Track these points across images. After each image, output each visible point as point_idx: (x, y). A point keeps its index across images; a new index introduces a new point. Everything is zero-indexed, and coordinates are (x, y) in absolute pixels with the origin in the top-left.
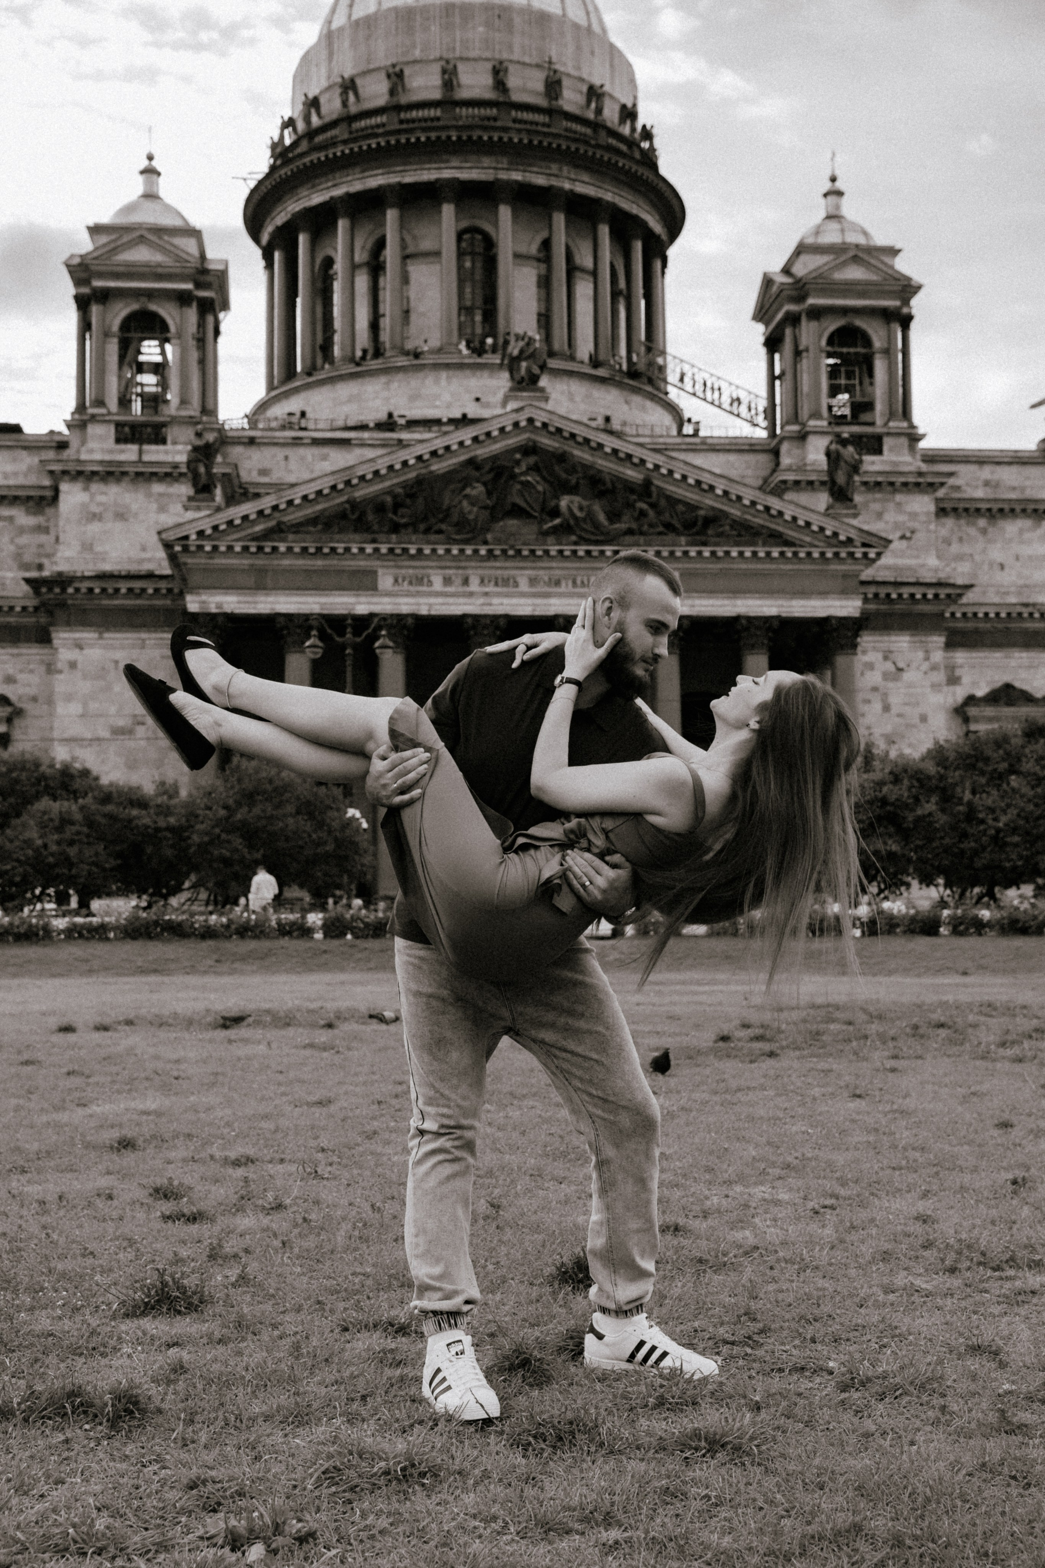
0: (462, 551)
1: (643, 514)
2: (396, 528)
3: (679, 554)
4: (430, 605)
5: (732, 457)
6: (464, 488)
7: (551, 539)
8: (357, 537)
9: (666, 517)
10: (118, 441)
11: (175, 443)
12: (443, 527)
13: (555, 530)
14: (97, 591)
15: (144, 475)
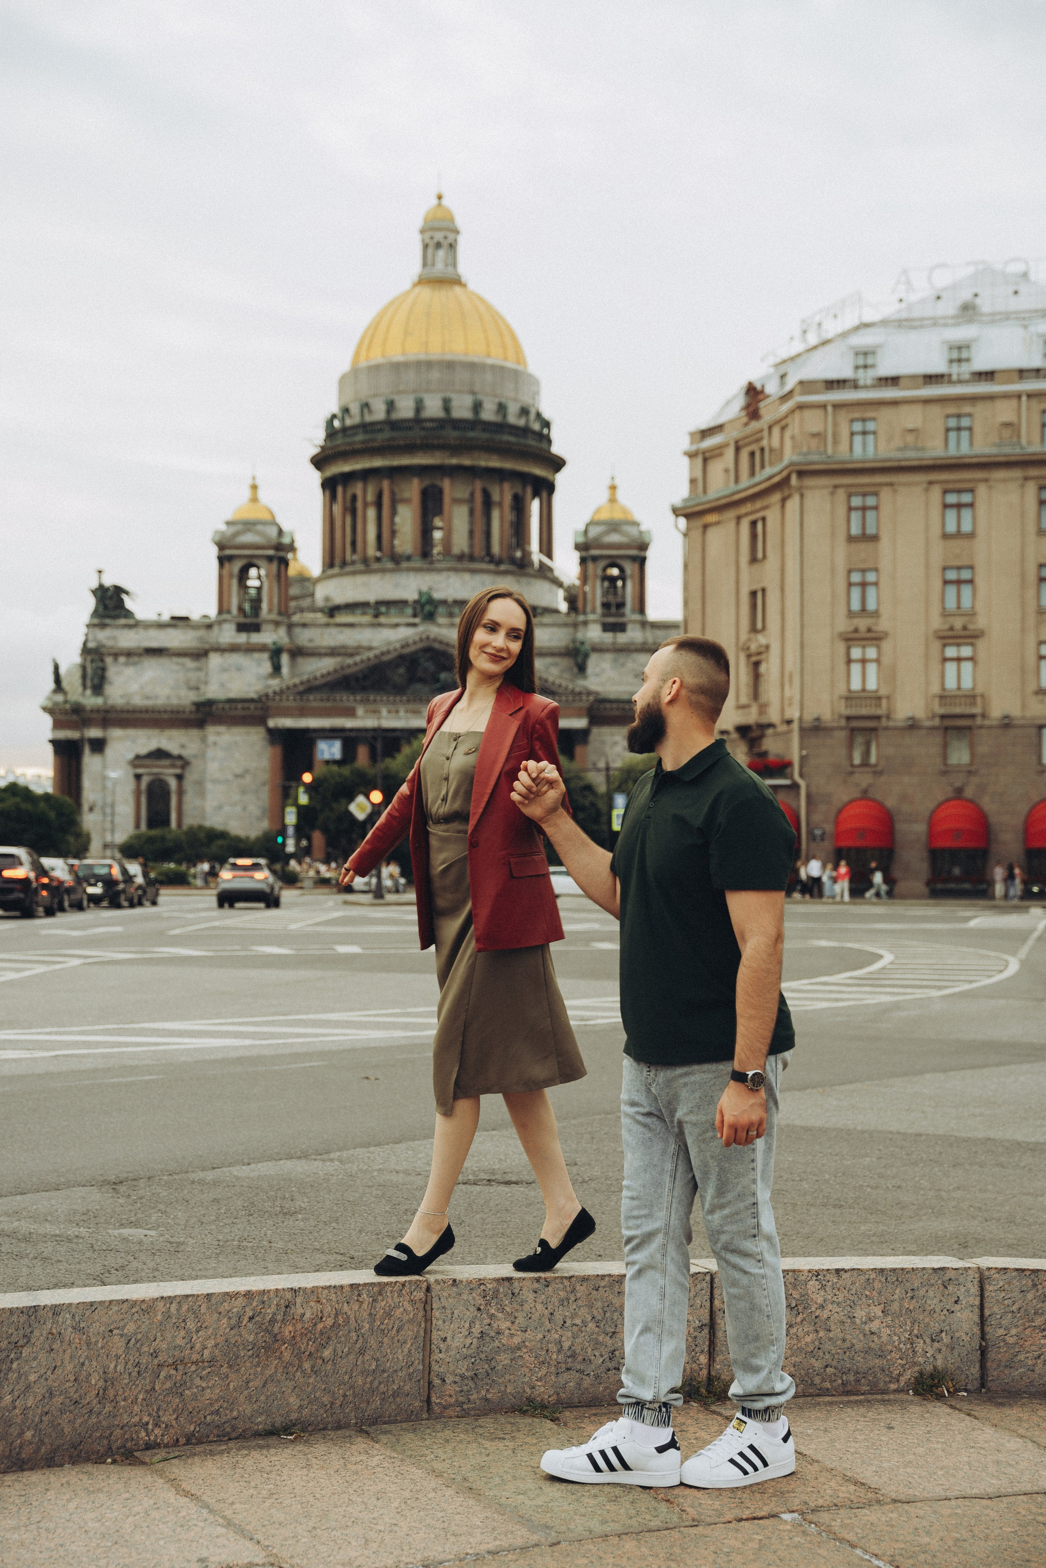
0: (396, 698)
4: (381, 723)
6: (397, 669)
8: (347, 692)
10: (238, 632)
12: (387, 687)
14: (227, 707)
15: (250, 649)
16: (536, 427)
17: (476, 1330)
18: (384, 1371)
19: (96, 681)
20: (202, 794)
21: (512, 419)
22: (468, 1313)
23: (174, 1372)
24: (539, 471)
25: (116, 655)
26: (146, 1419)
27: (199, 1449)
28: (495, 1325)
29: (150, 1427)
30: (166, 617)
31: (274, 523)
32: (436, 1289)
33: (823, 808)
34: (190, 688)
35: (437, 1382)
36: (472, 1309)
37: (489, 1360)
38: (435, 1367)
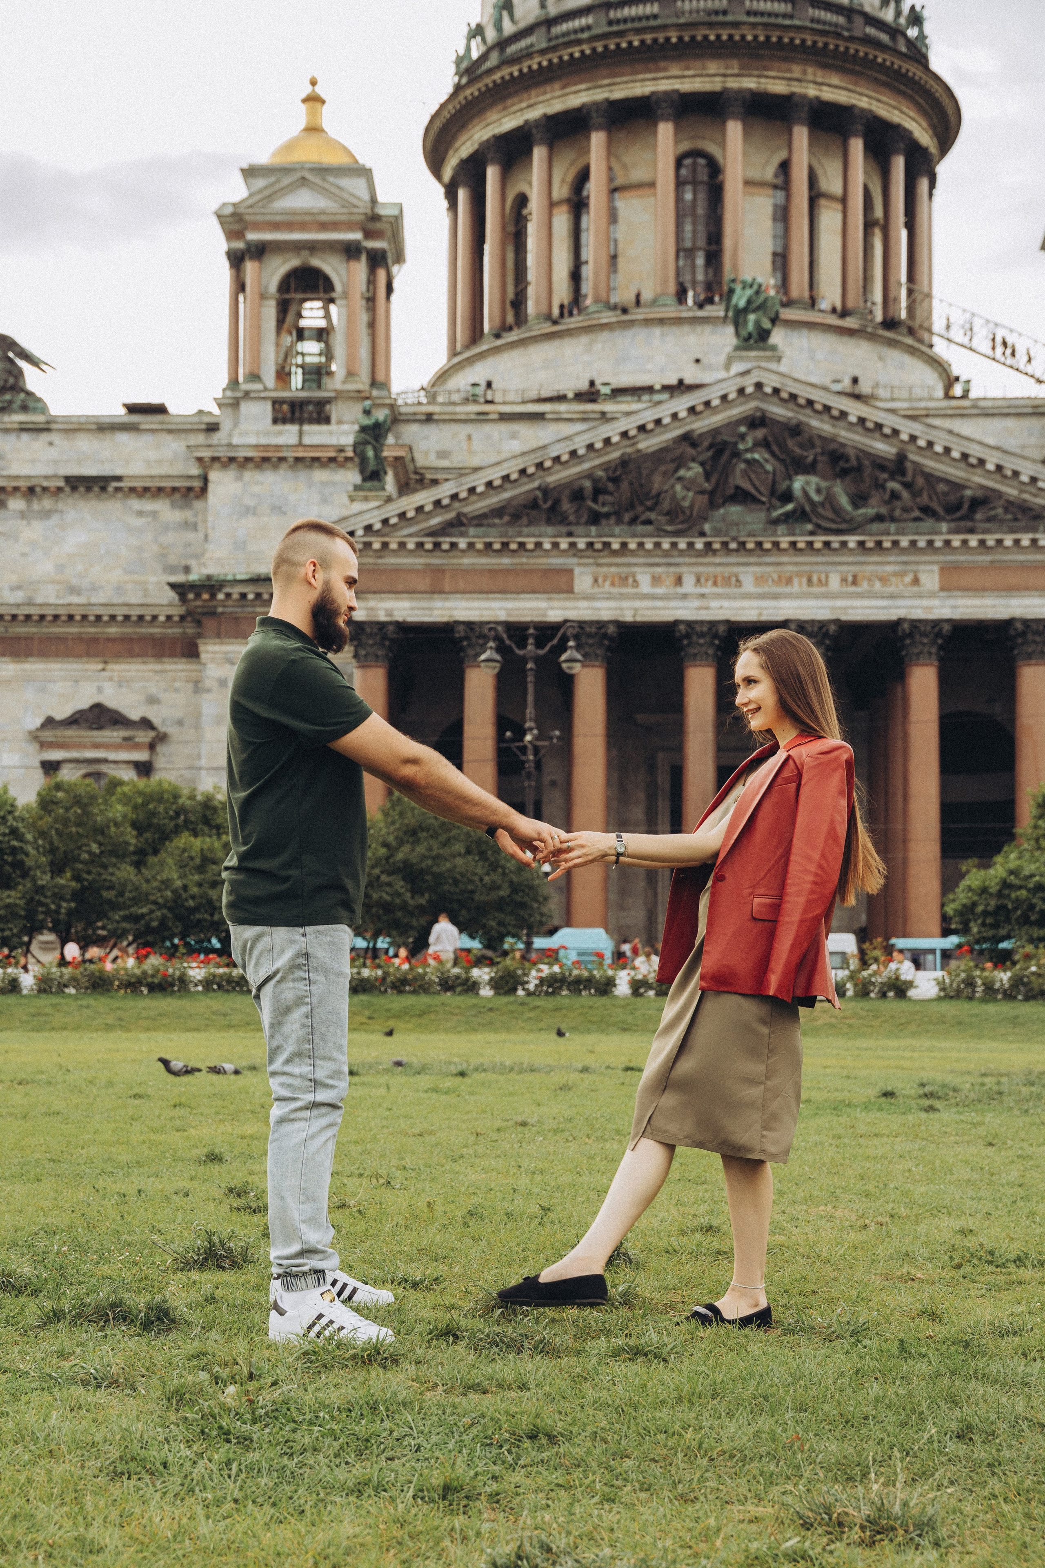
0: (674, 545)
1: (895, 496)
2: (595, 519)
3: (938, 544)
4: (636, 610)
5: (1010, 423)
6: (677, 470)
7: (781, 529)
8: (550, 530)
9: (925, 499)
10: (275, 421)
11: (340, 422)
12: (652, 516)
13: (786, 518)
14: (251, 596)
15: (305, 462)
24: (914, 127)
31: (358, 172)
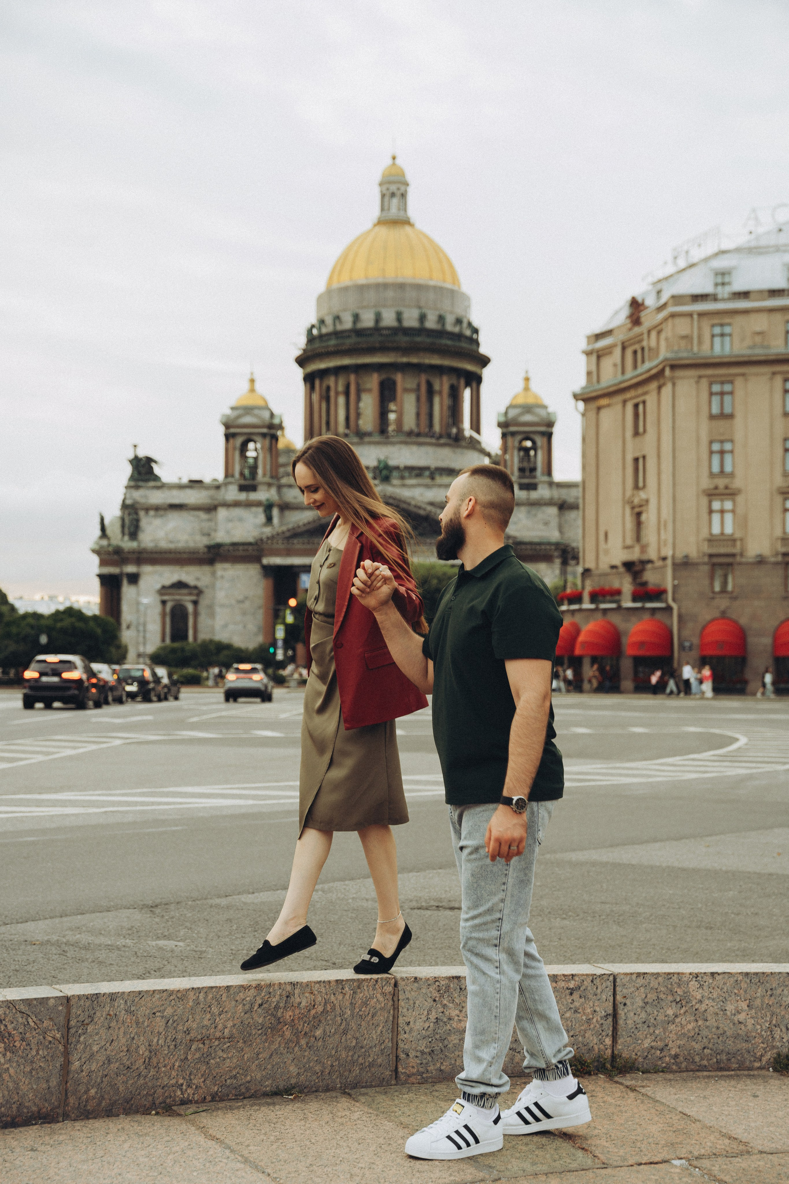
10: (239, 491)
11: (260, 491)
14: (231, 550)
15: (249, 505)
16: (468, 333)
17: (433, 1016)
18: (362, 1047)
19: (132, 529)
20: (212, 615)
21: (450, 327)
22: (426, 1003)
23: (201, 1046)
24: (470, 367)
25: (147, 510)
26: (181, 1081)
27: (221, 1105)
28: (447, 1013)
29: (184, 1087)
30: (185, 481)
31: (267, 408)
32: (401, 984)
33: (690, 625)
34: (204, 534)
35: (402, 1056)
36: (430, 1000)
37: (442, 1040)
38: (401, 1045)
